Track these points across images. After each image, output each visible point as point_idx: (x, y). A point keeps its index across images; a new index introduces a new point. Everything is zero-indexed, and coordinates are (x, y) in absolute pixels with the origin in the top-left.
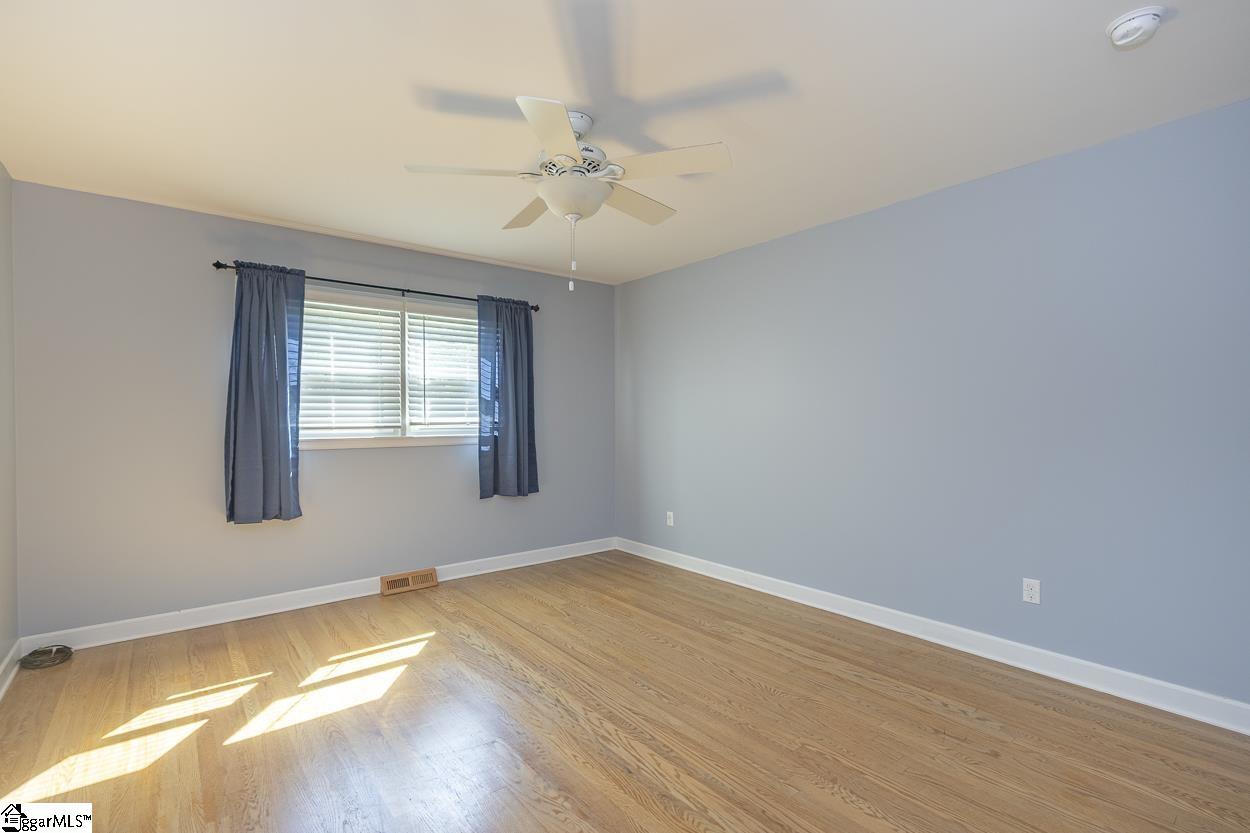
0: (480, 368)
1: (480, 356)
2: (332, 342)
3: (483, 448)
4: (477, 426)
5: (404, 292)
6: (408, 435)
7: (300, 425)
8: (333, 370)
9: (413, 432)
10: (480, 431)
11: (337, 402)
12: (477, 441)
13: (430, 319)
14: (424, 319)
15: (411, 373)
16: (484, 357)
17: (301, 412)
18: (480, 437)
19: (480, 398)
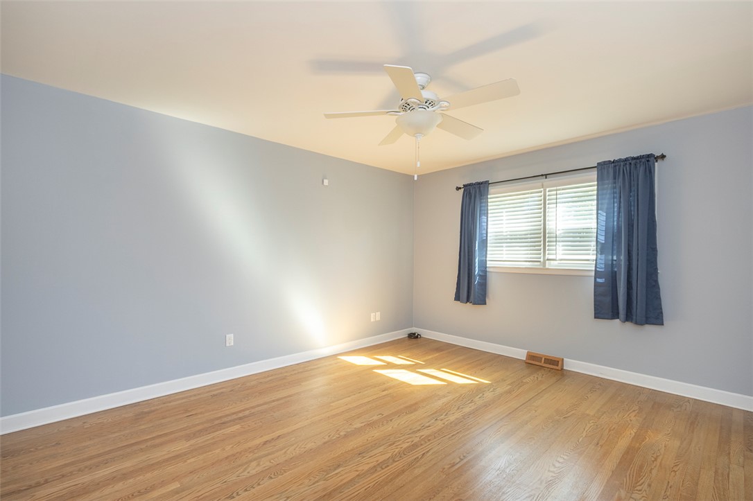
0: (597, 219)
1: (598, 210)
2: (504, 214)
3: (599, 280)
4: (594, 262)
5: (546, 176)
6: (547, 267)
7: (488, 259)
8: (504, 230)
9: (551, 265)
10: (596, 267)
11: (507, 247)
12: (593, 274)
13: (559, 190)
14: (556, 190)
15: (550, 227)
16: (601, 210)
17: (488, 252)
18: (596, 270)
19: (597, 241)
